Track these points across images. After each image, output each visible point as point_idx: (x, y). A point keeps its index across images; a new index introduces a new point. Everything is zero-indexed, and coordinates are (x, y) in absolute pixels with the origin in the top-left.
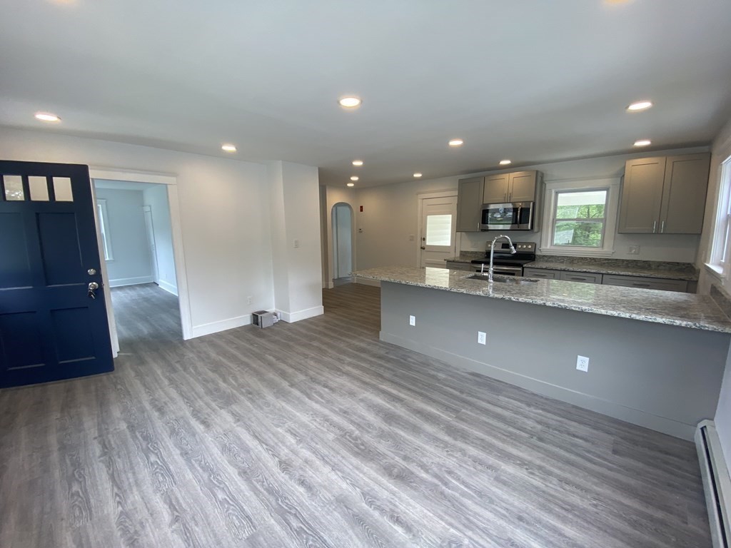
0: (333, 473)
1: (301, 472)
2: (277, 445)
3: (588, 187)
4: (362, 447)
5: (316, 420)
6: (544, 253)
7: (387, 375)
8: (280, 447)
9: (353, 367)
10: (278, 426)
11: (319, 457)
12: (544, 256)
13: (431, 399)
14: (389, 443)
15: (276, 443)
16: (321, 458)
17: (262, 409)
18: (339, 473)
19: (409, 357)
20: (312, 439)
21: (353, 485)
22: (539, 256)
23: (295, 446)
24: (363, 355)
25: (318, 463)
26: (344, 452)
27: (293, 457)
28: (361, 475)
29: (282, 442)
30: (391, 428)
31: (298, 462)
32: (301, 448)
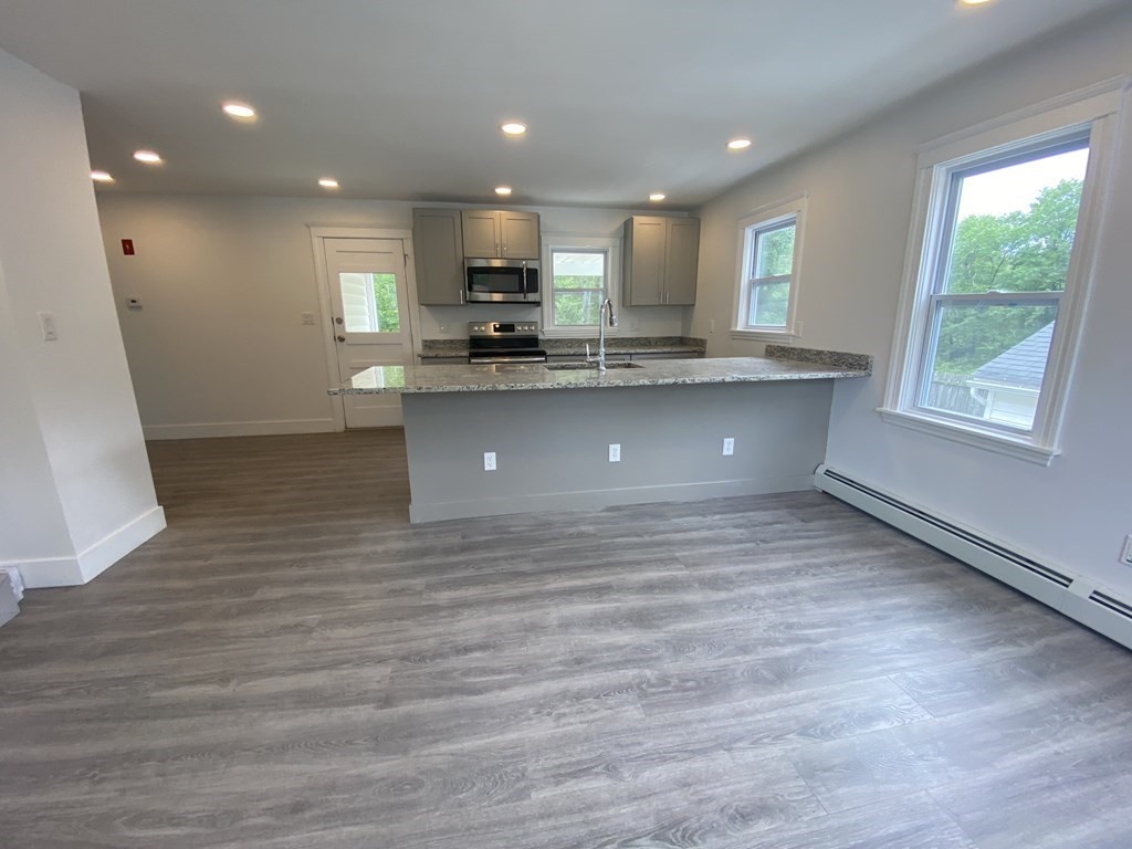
0: (737, 754)
1: (712, 806)
2: (596, 821)
3: (587, 247)
4: (691, 684)
5: (564, 715)
6: (547, 337)
7: (527, 567)
8: (606, 820)
9: (450, 588)
10: (522, 794)
11: (680, 756)
12: (549, 340)
13: (630, 563)
14: (698, 649)
15: (586, 823)
16: (686, 755)
17: (412, 805)
18: (740, 745)
19: (509, 527)
20: (620, 746)
21: (777, 738)
22: (543, 341)
23: (622, 786)
24: (428, 561)
25: (699, 764)
26: (690, 713)
27: (655, 803)
28: (760, 717)
29: (589, 808)
30: (665, 629)
31: (679, 802)
32: (635, 776)
